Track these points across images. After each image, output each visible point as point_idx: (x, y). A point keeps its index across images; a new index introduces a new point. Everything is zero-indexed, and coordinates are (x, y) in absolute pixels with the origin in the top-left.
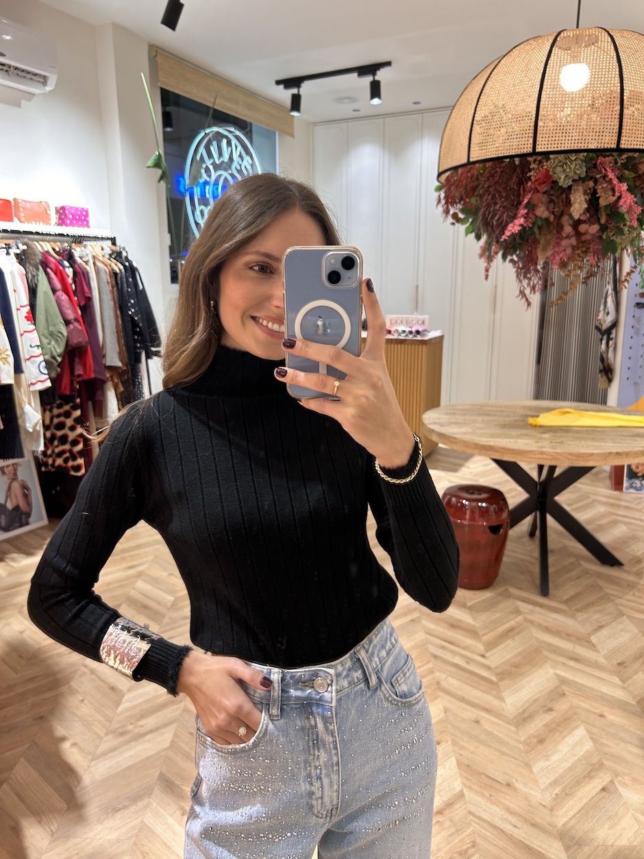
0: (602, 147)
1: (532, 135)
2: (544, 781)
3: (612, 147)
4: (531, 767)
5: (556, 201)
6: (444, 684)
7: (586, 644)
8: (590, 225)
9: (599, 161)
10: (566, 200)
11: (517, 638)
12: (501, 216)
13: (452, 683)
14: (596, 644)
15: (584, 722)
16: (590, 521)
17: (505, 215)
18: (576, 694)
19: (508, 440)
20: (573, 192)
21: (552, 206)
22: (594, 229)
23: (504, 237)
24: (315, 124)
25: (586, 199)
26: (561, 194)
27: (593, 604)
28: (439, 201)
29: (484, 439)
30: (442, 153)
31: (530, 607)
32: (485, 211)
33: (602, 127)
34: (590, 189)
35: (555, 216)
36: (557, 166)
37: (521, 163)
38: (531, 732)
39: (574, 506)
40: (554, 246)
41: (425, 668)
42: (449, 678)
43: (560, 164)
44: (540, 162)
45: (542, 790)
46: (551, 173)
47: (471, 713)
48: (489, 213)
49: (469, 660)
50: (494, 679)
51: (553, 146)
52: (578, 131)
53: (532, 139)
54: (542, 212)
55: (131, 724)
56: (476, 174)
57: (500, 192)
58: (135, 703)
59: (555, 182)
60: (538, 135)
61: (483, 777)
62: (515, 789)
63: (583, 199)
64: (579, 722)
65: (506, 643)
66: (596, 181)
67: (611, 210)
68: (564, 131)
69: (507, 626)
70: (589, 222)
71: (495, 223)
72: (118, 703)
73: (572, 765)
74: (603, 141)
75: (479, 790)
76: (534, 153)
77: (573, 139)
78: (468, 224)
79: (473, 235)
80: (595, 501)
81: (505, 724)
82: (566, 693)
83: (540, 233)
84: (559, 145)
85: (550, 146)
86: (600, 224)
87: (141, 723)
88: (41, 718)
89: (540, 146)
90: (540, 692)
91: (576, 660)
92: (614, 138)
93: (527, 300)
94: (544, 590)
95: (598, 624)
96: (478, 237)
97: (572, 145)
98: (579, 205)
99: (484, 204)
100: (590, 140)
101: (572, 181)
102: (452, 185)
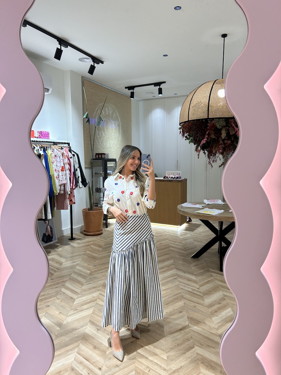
2: (216, 322)
4: (212, 318)
5: (217, 133)
6: (184, 296)
10: (220, 133)
11: (210, 283)
12: (200, 137)
13: (188, 296)
20: (222, 130)
21: (216, 135)
22: (229, 142)
23: (201, 145)
24: (139, 101)
26: (219, 131)
28: (180, 133)
30: (180, 117)
31: (216, 275)
34: (227, 129)
35: (217, 138)
37: (205, 121)
38: (213, 309)
40: (218, 147)
41: (178, 292)
42: (187, 295)
43: (217, 122)
44: (212, 121)
45: (215, 324)
46: (215, 124)
47: (193, 304)
48: (196, 137)
49: (193, 290)
50: (202, 295)
51: (216, 116)
52: (221, 112)
54: (213, 136)
55: (79, 307)
56: (191, 125)
57: (199, 130)
58: (80, 301)
59: (216, 127)
60: (210, 113)
61: (196, 321)
62: (206, 324)
63: (225, 133)
64: (229, 307)
66: (229, 127)
67: (234, 136)
68: (217, 112)
69: (208, 280)
70: (228, 139)
71: (198, 140)
73: (226, 318)
74: (229, 115)
76: (208, 118)
77: (220, 114)
78: (190, 140)
79: (193, 144)
81: (204, 307)
83: (213, 144)
85: (213, 116)
86: (231, 140)
87: (82, 307)
88: (48, 306)
89: (210, 116)
90: (217, 299)
93: (211, 165)
98: (224, 135)
99: (194, 134)
101: (222, 127)
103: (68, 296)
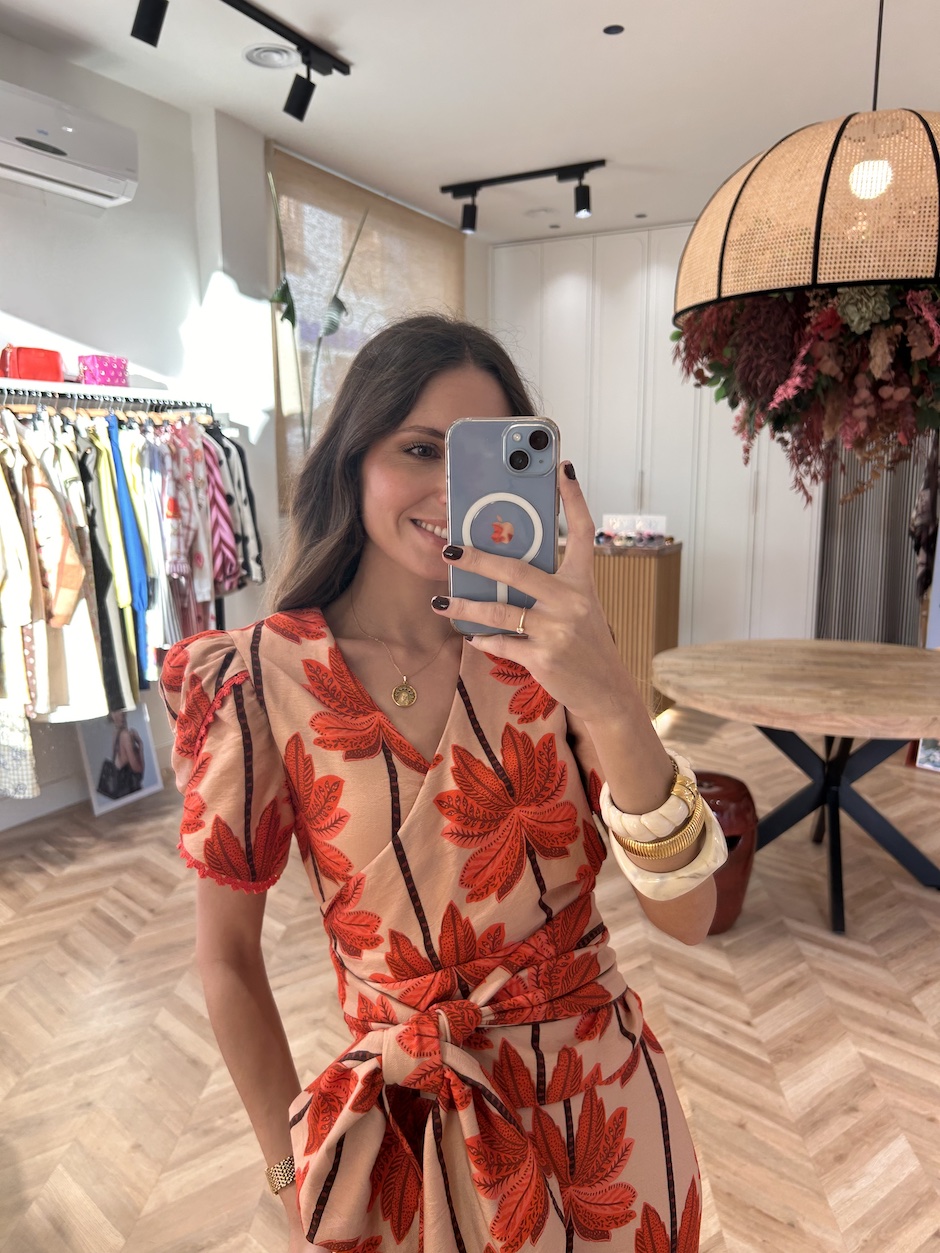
0: (914, 276)
1: (811, 260)
2: (847, 1220)
3: (928, 276)
4: (825, 1199)
5: (847, 353)
6: (685, 1062)
7: (904, 1007)
8: (896, 389)
9: (909, 297)
10: (862, 351)
11: (799, 997)
12: (768, 372)
13: (703, 1064)
14: (921, 1010)
15: (906, 1130)
16: (906, 820)
17: (773, 373)
18: (891, 1086)
19: (780, 699)
20: (872, 341)
21: (841, 358)
22: (902, 394)
23: (773, 405)
24: (495, 245)
25: (890, 350)
26: (855, 343)
27: (914, 947)
28: (678, 354)
29: (745, 697)
30: (681, 285)
31: (817, 950)
32: (744, 368)
33: (913, 248)
34: (897, 336)
35: (845, 376)
36: (847, 303)
37: (795, 298)
38: (825, 1144)
39: (881, 797)
40: (845, 416)
43: (852, 301)
44: (823, 298)
45: (842, 1234)
46: (840, 314)
47: (732, 1112)
48: (751, 370)
49: (727, 1030)
50: (766, 1059)
51: (841, 276)
52: (878, 254)
53: (811, 266)
54: (829, 367)
55: (221, 1117)
56: (730, 316)
57: (766, 340)
59: (846, 327)
60: (820, 261)
61: (752, 1211)
62: (801, 1233)
63: (887, 351)
64: (898, 1129)
65: (783, 1004)
67: (928, 366)
68: (857, 254)
69: (783, 978)
70: (897, 383)
71: (759, 384)
72: (202, 1085)
73: (891, 1194)
74: (915, 268)
75: (746, 1232)
76: (814, 285)
77: (871, 265)
78: (718, 386)
79: (725, 402)
80: (912, 789)
81: (783, 1130)
82: (878, 1084)
83: (826, 398)
84: (851, 274)
85: (837, 275)
86: (911, 387)
87: (235, 1116)
89: (823, 276)
90: (837, 1081)
91: (892, 1033)
92: (930, 264)
93: (806, 493)
94: (838, 924)
95: (923, 978)
96: (734, 404)
97: (870, 275)
98: (880, 360)
99: (743, 357)
100: (896, 268)
101: (873, 325)
102: (695, 331)
103: (180, 1050)
